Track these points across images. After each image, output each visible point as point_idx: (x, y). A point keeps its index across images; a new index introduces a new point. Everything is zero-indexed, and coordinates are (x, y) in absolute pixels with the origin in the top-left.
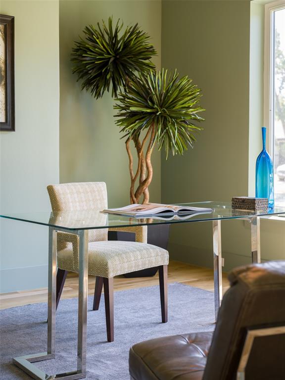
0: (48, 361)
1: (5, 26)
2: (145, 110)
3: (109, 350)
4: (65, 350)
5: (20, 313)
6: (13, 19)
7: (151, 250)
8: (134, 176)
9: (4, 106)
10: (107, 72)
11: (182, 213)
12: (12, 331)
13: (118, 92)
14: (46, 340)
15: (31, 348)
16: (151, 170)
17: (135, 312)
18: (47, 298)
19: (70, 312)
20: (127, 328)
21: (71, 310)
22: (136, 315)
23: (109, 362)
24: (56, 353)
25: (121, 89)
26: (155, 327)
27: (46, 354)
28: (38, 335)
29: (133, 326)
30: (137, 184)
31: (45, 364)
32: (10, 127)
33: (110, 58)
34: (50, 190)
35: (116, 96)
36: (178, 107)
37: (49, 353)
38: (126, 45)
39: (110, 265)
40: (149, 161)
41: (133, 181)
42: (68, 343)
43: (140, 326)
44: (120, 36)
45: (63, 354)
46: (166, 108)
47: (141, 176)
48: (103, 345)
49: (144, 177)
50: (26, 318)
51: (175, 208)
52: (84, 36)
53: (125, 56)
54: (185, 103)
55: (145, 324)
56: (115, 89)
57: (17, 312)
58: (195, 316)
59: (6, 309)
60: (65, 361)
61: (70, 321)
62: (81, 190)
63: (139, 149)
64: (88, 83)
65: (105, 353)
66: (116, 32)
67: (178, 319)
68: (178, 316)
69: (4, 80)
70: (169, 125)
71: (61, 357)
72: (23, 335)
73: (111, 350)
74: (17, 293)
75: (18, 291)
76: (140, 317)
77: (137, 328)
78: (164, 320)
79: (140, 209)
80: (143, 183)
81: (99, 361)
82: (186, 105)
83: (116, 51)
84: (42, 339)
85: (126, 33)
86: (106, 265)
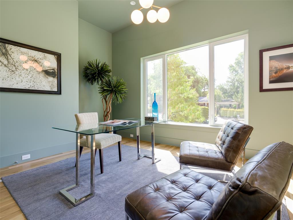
0: (76, 189)
1: (57, 56)
2: (109, 89)
3: (102, 178)
4: (84, 181)
5: (63, 163)
6: (61, 54)
7: (116, 136)
8: (105, 110)
9: (57, 85)
10: (96, 76)
11: (130, 123)
12: (59, 173)
13: (99, 83)
14: (75, 176)
15: (68, 182)
16: (111, 108)
17: (109, 158)
18: (75, 154)
19: (84, 160)
20: (107, 165)
21: (84, 159)
22: (110, 159)
23: (103, 185)
24: (80, 183)
25: (100, 82)
26: (117, 163)
27: (75, 185)
28: (71, 174)
29: (109, 164)
30: (106, 113)
31: (75, 191)
32: (59, 93)
33: (96, 72)
34: (76, 116)
35: (98, 84)
36: (119, 88)
37: (77, 184)
38: (102, 68)
39: (102, 144)
40: (110, 105)
41: (105, 112)
42: (84, 177)
43: (112, 164)
44: (100, 65)
45: (83, 183)
46: (116, 88)
47: (107, 110)
48: (99, 175)
49: (108, 111)
50: (66, 165)
51: (127, 121)
52: (87, 65)
53: (102, 71)
54: (122, 87)
55: (113, 163)
56: (98, 82)
57: (62, 162)
58: (130, 157)
59: (57, 162)
60: (84, 187)
61: (84, 165)
62: (88, 116)
63: (106, 102)
64: (89, 80)
65: (101, 180)
66: (99, 64)
67: (125, 159)
68: (124, 158)
69: (57, 76)
70: (117, 94)
71: (82, 185)
72: (65, 175)
73: (103, 178)
74: (62, 153)
75: (63, 153)
76: (111, 160)
77: (111, 165)
78: (120, 160)
79: (114, 122)
80: (108, 113)
81: (99, 185)
82: (122, 88)
83: (98, 70)
84: (73, 176)
85: (102, 65)
86: (100, 144)
